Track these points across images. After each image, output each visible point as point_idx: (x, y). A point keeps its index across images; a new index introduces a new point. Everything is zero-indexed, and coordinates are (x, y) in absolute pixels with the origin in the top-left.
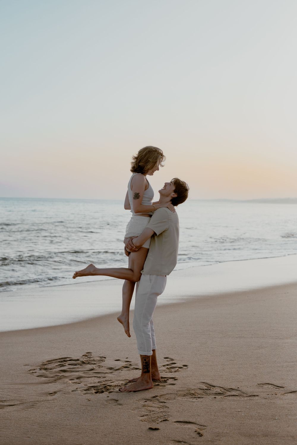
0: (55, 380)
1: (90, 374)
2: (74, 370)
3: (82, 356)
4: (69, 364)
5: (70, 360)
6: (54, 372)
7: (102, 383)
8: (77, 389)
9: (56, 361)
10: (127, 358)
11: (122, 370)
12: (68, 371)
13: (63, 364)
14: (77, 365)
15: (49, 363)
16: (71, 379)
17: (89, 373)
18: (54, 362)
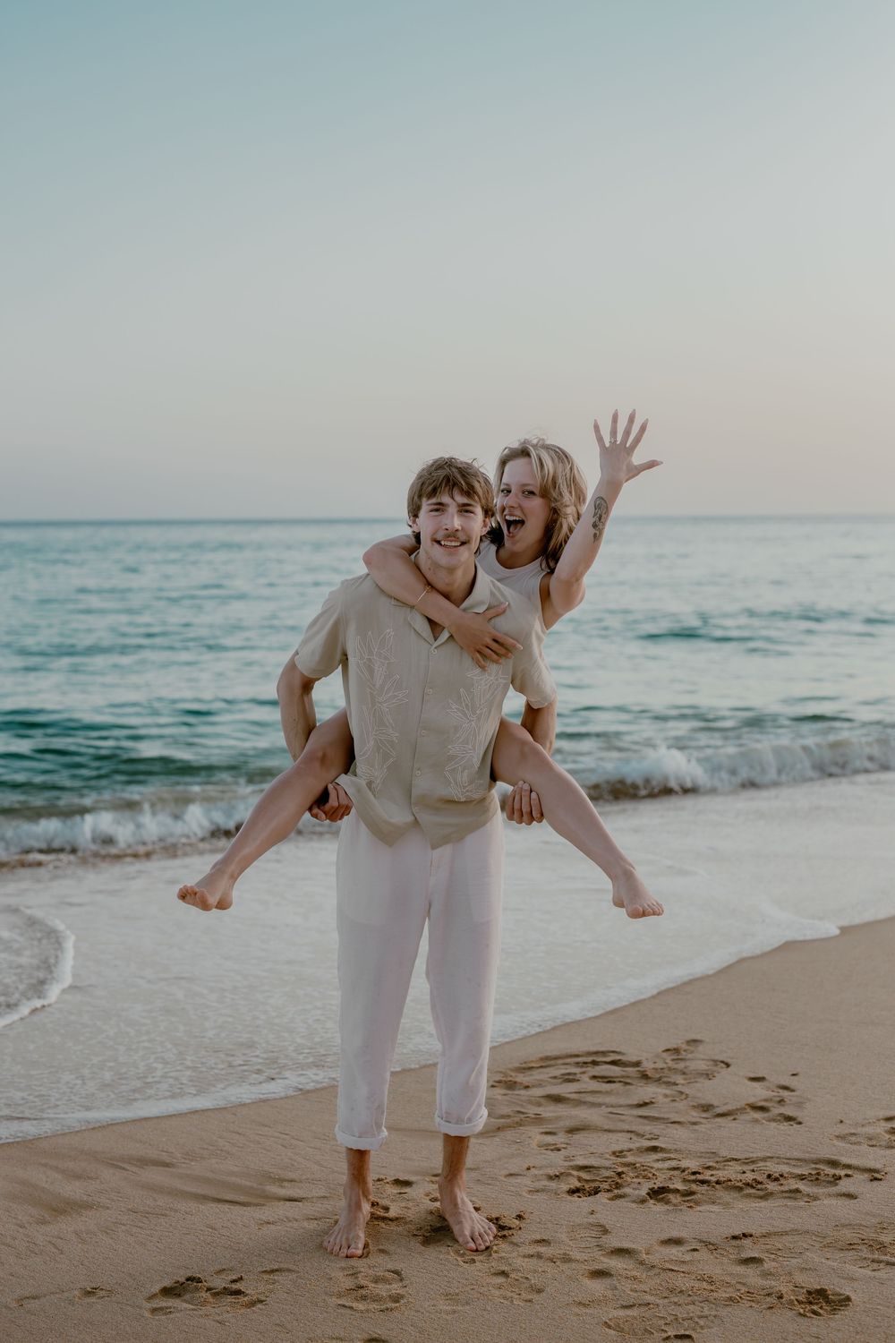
0: (499, 1129)
1: (623, 1121)
2: (590, 1098)
3: (664, 1051)
4: (594, 1077)
5: (613, 1063)
6: (523, 1098)
7: (624, 1157)
8: (528, 1169)
9: (569, 1060)
10: (793, 1075)
11: (734, 1119)
12: (568, 1099)
13: (575, 1074)
14: (614, 1082)
15: (544, 1064)
16: (548, 1130)
17: (622, 1117)
18: (560, 1061)
